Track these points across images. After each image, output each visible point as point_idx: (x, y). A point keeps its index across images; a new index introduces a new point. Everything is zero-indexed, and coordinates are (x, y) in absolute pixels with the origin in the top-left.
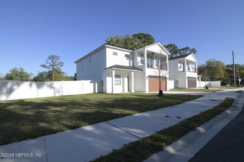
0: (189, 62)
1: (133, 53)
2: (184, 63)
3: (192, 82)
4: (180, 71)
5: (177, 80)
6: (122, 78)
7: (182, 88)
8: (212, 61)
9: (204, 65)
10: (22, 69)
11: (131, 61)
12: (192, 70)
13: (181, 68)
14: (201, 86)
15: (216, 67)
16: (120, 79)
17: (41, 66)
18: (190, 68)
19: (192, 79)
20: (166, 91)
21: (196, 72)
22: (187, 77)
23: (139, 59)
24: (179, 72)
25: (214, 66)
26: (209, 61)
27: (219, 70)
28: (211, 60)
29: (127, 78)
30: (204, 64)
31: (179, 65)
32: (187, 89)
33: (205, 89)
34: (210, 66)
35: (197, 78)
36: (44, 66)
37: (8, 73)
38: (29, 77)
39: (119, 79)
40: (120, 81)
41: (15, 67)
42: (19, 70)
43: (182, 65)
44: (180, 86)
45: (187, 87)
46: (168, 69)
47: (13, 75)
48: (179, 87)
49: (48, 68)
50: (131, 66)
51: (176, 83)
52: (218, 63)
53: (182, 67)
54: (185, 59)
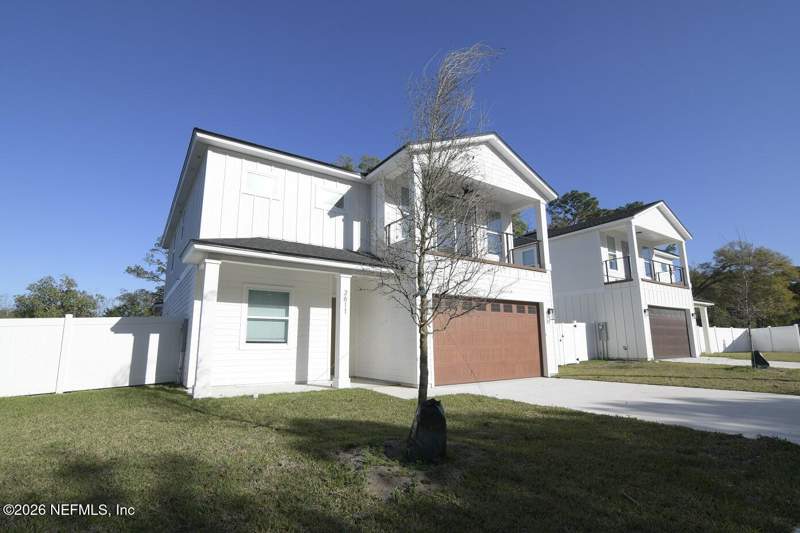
0: (650, 243)
1: (369, 187)
2: (626, 248)
3: (672, 331)
4: (611, 280)
5: (602, 320)
6: (294, 311)
7: (629, 360)
8: (737, 248)
9: (707, 265)
10: (70, 283)
11: (357, 226)
12: (665, 277)
13: (614, 265)
14: (714, 350)
15: (755, 271)
16: (287, 314)
17: (130, 271)
18: (658, 268)
19: (669, 316)
20: (542, 375)
21: (685, 285)
22: (645, 307)
23: (391, 213)
24: (608, 283)
25: (748, 268)
26: (726, 249)
27: (770, 284)
28: (731, 245)
29: (330, 310)
30: (708, 261)
31: (605, 253)
32: (652, 366)
33: (747, 367)
34: (733, 268)
35: (692, 311)
36: (138, 272)
37: (22, 294)
38: (94, 308)
39: (283, 311)
40: (286, 322)
41: (47, 275)
42: (58, 283)
43: (619, 254)
44: (615, 348)
45: (650, 355)
46: (548, 266)
47: (37, 302)
48: (613, 354)
49: (154, 277)
50: (356, 246)
51: (597, 334)
52: (762, 257)
53: (621, 263)
54: (630, 223)
